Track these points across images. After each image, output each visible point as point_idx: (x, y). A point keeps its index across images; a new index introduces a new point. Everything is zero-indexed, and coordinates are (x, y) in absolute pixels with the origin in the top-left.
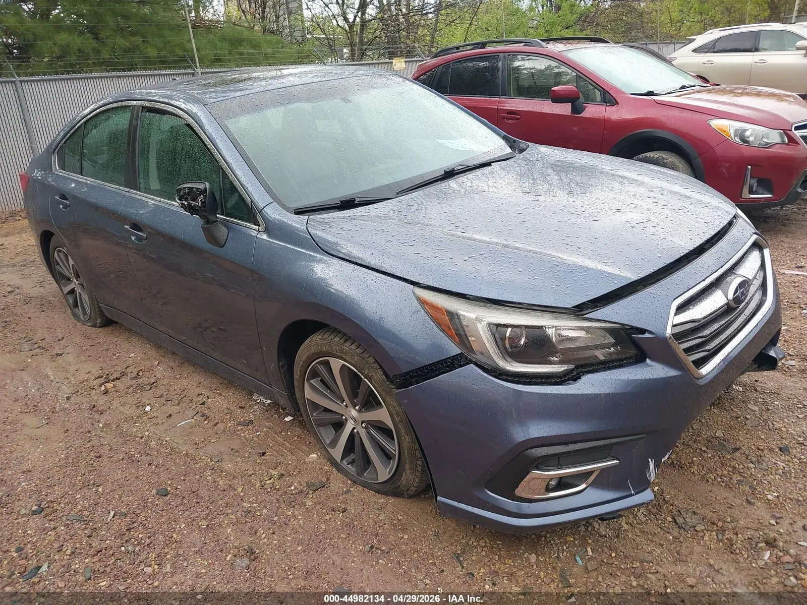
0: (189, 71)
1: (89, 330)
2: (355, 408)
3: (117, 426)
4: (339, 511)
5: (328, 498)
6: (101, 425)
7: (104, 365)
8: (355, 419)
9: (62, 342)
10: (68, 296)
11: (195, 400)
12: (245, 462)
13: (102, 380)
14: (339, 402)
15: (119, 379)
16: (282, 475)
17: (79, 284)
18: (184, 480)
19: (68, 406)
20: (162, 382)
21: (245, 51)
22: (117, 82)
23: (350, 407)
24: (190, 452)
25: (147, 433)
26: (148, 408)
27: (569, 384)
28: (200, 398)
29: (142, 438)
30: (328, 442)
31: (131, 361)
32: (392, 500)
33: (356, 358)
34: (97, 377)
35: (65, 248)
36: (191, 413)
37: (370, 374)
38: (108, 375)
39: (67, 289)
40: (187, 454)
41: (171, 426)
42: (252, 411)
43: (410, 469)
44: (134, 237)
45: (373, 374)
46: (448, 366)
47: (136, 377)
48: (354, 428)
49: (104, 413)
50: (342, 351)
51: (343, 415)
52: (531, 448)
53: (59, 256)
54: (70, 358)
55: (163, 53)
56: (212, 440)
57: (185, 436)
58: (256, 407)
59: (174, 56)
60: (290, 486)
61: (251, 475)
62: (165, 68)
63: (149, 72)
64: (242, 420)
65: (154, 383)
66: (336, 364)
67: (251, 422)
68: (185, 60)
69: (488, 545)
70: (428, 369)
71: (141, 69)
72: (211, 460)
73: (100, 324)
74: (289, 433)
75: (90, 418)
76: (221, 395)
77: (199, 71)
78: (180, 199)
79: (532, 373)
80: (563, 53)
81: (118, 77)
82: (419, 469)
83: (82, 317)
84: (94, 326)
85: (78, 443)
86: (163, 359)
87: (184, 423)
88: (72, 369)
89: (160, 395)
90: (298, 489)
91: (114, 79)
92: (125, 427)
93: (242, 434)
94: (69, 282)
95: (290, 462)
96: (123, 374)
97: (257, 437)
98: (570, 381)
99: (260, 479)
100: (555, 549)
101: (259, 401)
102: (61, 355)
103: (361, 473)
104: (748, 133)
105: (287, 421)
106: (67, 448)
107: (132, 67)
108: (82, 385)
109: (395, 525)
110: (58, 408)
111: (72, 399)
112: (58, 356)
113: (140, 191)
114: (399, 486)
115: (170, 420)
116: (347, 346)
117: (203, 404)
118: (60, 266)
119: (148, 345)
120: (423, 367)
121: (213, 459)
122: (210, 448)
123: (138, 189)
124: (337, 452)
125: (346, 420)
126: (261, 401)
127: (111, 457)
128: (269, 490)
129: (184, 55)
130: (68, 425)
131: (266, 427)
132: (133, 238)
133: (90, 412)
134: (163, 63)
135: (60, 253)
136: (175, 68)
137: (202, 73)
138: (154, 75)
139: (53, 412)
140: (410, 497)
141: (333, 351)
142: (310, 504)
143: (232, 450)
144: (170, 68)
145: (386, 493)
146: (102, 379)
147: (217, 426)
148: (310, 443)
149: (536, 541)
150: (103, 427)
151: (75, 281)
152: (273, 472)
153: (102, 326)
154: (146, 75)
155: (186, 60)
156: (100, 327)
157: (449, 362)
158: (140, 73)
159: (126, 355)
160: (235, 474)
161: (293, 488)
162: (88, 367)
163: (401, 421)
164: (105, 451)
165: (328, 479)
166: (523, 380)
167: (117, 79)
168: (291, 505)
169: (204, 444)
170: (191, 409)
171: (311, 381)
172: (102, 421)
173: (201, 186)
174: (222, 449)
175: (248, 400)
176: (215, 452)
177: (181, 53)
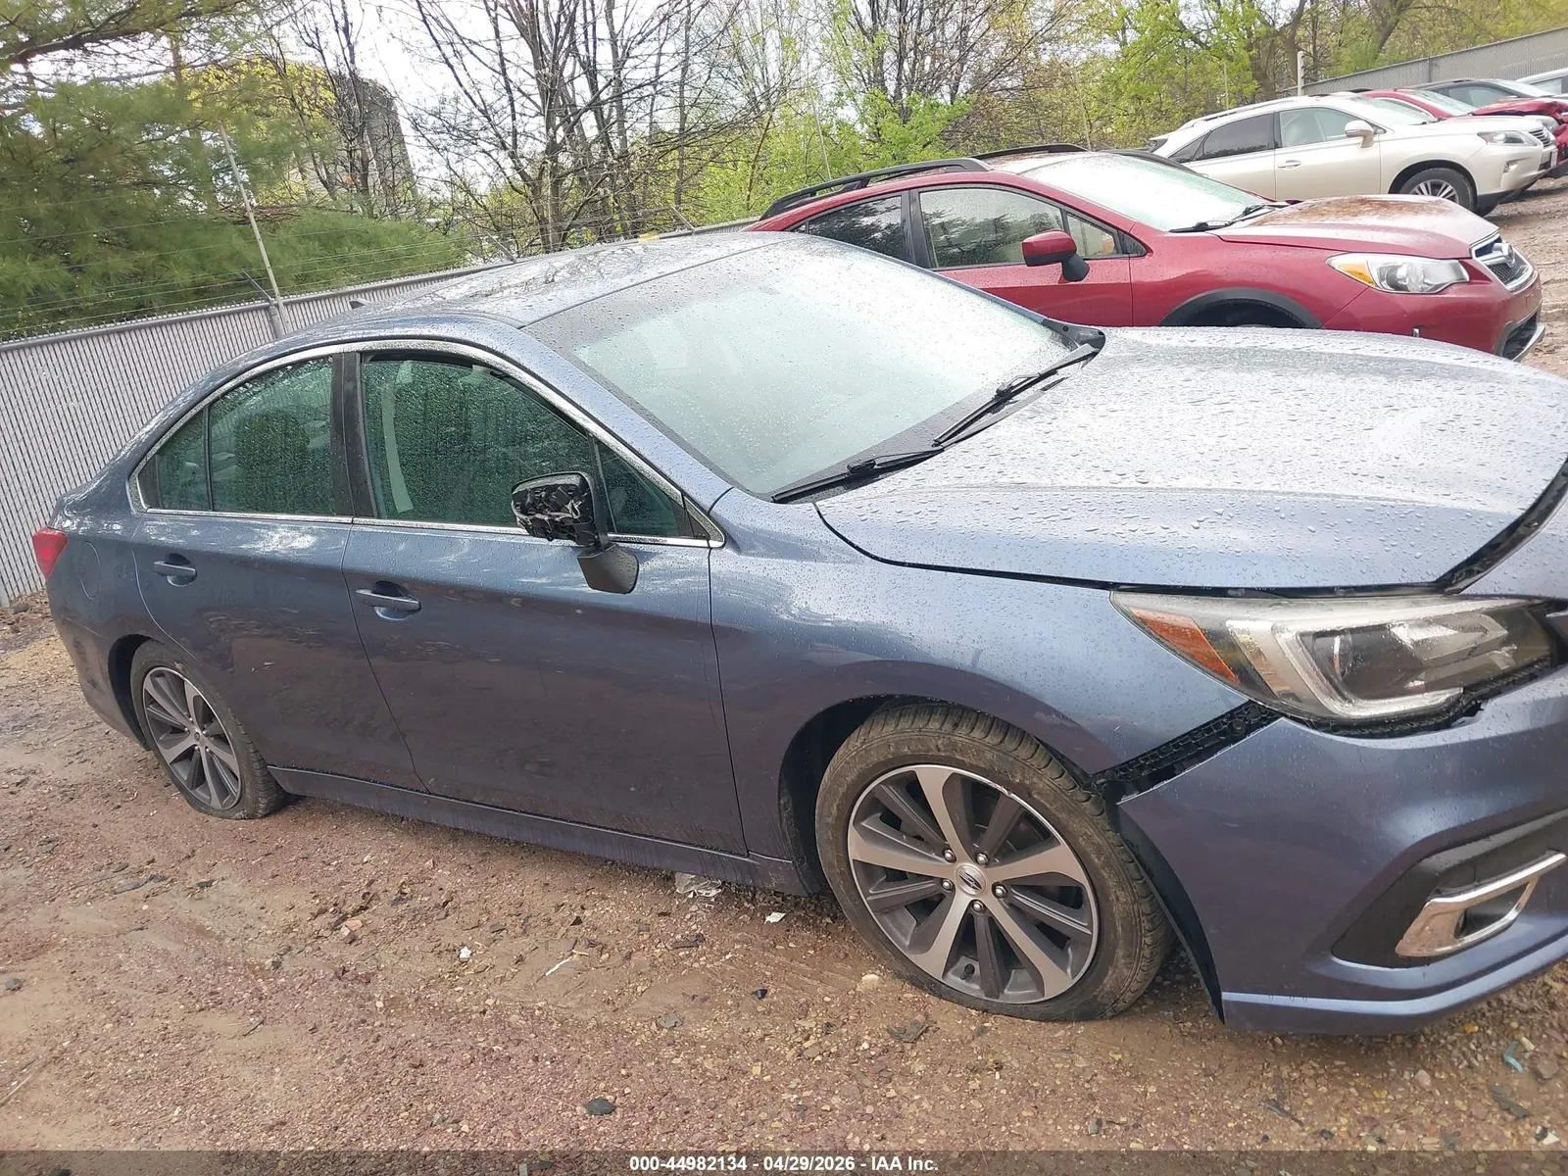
0: (258, 303)
1: (242, 827)
2: (976, 861)
3: (416, 1000)
4: (989, 1070)
5: (949, 1049)
6: (380, 1004)
7: (316, 887)
8: (977, 883)
9: (196, 859)
10: (175, 765)
11: (555, 917)
12: (734, 1015)
13: (327, 919)
14: (933, 855)
15: (365, 909)
16: (828, 1025)
17: (206, 735)
18: (628, 1076)
19: (283, 980)
20: (463, 897)
21: (352, 255)
22: (119, 342)
23: (964, 861)
24: (605, 1019)
25: (490, 1002)
26: (465, 953)
27: (1463, 724)
28: (565, 913)
29: (484, 1012)
30: (908, 943)
31: (370, 871)
32: (1082, 1029)
33: (989, 756)
34: (316, 912)
35: (178, 666)
36: (563, 946)
37: (1027, 782)
38: (335, 905)
39: (171, 753)
40: (599, 1026)
41: (535, 979)
42: (688, 916)
43: (1124, 957)
44: (383, 609)
45: (1035, 780)
46: (1223, 733)
47: (400, 899)
48: (972, 903)
49: (373, 980)
50: (953, 746)
51: (942, 880)
52: (1428, 856)
53: (156, 685)
54: (234, 887)
55: (201, 276)
56: (639, 989)
57: (577, 992)
58: (694, 908)
59: (223, 278)
60: (858, 1044)
61: (762, 1040)
62: (211, 305)
63: (181, 316)
64: (678, 937)
65: (447, 902)
66: (933, 778)
67: (700, 938)
68: (246, 285)
69: (1321, 1071)
70: (1179, 746)
71: (162, 312)
72: (660, 1027)
73: (266, 809)
74: (791, 945)
75: (347, 996)
76: (604, 898)
77: (281, 300)
78: (524, 511)
79: (1396, 714)
80: (1026, 175)
81: (120, 332)
82: (1147, 952)
83: (216, 803)
84: (251, 817)
85: (356, 1048)
86: (438, 853)
87: (557, 966)
88: (250, 906)
89: (474, 923)
90: (876, 1045)
91: (112, 337)
92: (435, 997)
93: (696, 965)
94: (179, 736)
95: (827, 999)
96: (369, 899)
97: (731, 964)
98: (1464, 718)
99: (786, 1042)
100: (1456, 1052)
101: (691, 896)
102: (208, 884)
103: (995, 990)
104: (1401, 273)
105: (775, 923)
106: (340, 1062)
107: (141, 309)
108: (292, 935)
109: (1115, 1073)
110: (265, 989)
111: (285, 964)
112: (202, 887)
113: (379, 517)
114: (1096, 996)
115: (526, 968)
116: (961, 736)
117: (578, 921)
118: (159, 706)
119: (390, 834)
120: (1167, 744)
121: (662, 1023)
122: (645, 1004)
123: (375, 513)
124: (933, 960)
125: (952, 888)
126: (695, 894)
127: (446, 1061)
128: (819, 1058)
129: (244, 275)
130: (312, 1018)
131: (737, 941)
132: (379, 612)
133: (342, 984)
134: (203, 294)
135: (158, 680)
136: (229, 302)
137: (286, 304)
138: (191, 320)
139: (261, 999)
140: (1118, 1015)
141: (930, 750)
142: (921, 1067)
143: (693, 998)
144: (220, 303)
145: (1064, 1019)
146: (328, 915)
147: (633, 958)
148: (846, 955)
149: (1408, 1045)
150: (386, 1008)
151: (197, 730)
152: (807, 1024)
153: (272, 811)
154: (175, 322)
155: (249, 284)
156: (265, 816)
157: (1225, 724)
158: (161, 319)
159: (352, 860)
160: (727, 1043)
161: (865, 1045)
162: (283, 896)
163: (1107, 864)
164: (422, 1051)
165: (927, 1016)
166: (1380, 730)
167: (117, 336)
168: (883, 1076)
169: (624, 999)
170: (559, 937)
171: (863, 824)
172: (377, 996)
173: (574, 480)
174: (672, 1001)
175: (666, 898)
176: (657, 1009)
177: (236, 272)
